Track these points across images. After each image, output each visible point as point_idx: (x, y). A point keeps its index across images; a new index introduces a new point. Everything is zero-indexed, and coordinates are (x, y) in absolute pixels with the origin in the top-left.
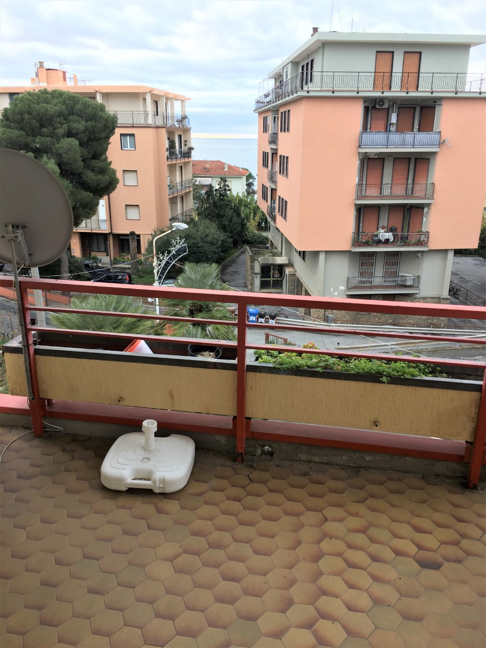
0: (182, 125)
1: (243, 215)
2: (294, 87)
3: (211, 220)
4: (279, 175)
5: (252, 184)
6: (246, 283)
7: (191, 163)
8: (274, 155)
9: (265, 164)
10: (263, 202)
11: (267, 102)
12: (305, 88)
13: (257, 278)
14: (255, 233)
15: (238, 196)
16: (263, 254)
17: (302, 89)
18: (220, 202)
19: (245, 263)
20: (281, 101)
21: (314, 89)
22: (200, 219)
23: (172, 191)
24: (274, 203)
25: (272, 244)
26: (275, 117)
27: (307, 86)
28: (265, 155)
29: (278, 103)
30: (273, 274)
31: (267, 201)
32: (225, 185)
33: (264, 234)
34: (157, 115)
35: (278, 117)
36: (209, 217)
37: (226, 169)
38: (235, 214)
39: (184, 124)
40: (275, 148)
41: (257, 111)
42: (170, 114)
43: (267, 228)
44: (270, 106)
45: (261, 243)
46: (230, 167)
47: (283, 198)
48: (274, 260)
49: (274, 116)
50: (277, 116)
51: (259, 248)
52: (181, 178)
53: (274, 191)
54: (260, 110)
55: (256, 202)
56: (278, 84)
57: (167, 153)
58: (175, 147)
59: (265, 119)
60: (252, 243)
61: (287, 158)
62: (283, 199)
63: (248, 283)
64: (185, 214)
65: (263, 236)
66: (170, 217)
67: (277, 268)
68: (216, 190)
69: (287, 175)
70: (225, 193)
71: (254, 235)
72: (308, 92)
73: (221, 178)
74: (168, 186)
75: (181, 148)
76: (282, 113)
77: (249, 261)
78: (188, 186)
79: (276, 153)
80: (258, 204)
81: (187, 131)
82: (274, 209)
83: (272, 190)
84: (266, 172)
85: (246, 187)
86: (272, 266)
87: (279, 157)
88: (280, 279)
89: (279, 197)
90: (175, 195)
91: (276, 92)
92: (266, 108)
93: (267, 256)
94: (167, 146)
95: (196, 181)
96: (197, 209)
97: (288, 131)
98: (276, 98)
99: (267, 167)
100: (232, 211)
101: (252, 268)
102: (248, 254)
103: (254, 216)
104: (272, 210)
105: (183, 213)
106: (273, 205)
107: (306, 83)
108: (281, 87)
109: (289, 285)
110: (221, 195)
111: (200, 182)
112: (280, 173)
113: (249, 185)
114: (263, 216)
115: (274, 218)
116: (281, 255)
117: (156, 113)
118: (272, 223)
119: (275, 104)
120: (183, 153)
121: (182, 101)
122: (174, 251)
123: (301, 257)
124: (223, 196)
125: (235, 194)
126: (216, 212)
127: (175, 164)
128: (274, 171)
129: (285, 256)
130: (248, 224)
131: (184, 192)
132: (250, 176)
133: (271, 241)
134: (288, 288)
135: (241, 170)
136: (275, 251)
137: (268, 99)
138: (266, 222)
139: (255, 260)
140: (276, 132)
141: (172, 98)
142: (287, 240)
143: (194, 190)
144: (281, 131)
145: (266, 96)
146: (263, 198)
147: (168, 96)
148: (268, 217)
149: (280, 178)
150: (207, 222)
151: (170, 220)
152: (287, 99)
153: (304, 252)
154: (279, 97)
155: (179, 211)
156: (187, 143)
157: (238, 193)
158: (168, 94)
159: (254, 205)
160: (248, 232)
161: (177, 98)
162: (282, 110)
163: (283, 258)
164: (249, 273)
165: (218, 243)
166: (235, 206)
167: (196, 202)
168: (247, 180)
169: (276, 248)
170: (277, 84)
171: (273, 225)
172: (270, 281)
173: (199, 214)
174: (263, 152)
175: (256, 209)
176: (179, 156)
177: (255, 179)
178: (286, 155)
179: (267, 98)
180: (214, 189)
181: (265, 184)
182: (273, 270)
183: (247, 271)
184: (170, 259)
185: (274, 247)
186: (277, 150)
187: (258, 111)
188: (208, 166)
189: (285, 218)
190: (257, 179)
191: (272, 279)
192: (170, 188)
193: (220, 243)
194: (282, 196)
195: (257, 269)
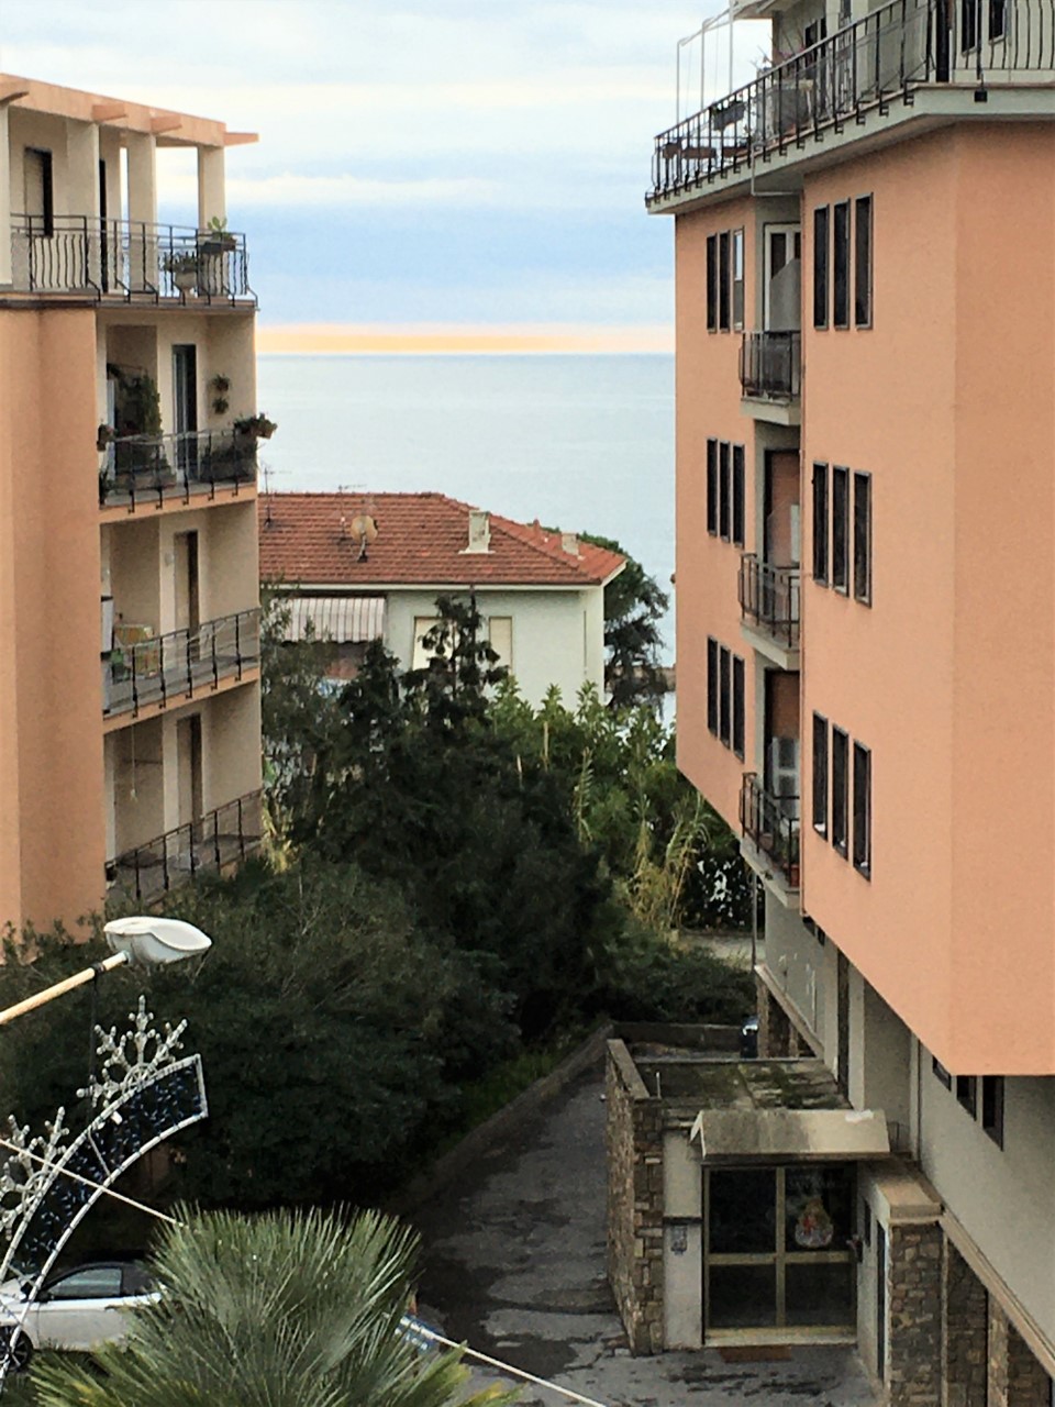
0: (202, 291)
1: (585, 830)
2: (890, 64)
3: (374, 871)
4: (810, 583)
5: (644, 632)
6: (608, 1286)
7: (256, 513)
8: (777, 463)
9: (723, 516)
10: (716, 747)
11: (726, 151)
12: (962, 74)
13: (680, 1249)
14: (664, 948)
15: (552, 709)
16: (718, 1091)
17: (943, 76)
18: (436, 753)
19: (598, 1150)
20: (812, 148)
21: (1020, 77)
22: (302, 864)
23: (126, 689)
24: (788, 759)
25: (779, 1018)
26: (777, 240)
27: (973, 58)
28: (721, 463)
29: (794, 155)
30: (791, 1223)
31: (739, 746)
32: (468, 649)
33: (729, 952)
34: (48, 231)
35: (797, 236)
36: (366, 845)
37: (479, 547)
38: (533, 829)
39: (213, 282)
40: (785, 421)
41: (664, 204)
42: (124, 228)
43: (744, 916)
44: (746, 174)
45: (704, 1009)
46: (501, 531)
47: (845, 729)
48: (791, 1130)
49: (769, 230)
50: (789, 232)
51: (693, 1045)
52: (184, 611)
53: (782, 685)
54: (685, 196)
55: (669, 751)
56: (795, 47)
57: (103, 460)
58: (156, 419)
59: (718, 253)
60: (650, 1014)
61: (863, 481)
62: (841, 738)
63: (625, 1283)
64: (206, 829)
65: (717, 966)
66: (111, 856)
67: (815, 1181)
68: (413, 678)
69: (863, 589)
70: (472, 694)
71: (658, 964)
72: (980, 95)
73: (443, 604)
74: (105, 656)
75: (192, 426)
76: (821, 214)
77: (629, 1138)
78: (232, 653)
79: (794, 453)
80: (682, 763)
81: (233, 320)
82: (788, 796)
83: (772, 676)
84: (727, 563)
85: (607, 654)
86: (780, 1174)
87: (808, 475)
88: (836, 1257)
89: (820, 724)
90: (144, 715)
91: (779, 90)
92: (719, 184)
93: (744, 1104)
94: (103, 414)
95: (285, 618)
96: (292, 798)
97: (862, 318)
98: (780, 129)
99: (739, 537)
100: (512, 809)
101: (651, 1184)
102: (619, 1093)
103: (661, 836)
104: (773, 800)
105: (193, 828)
106: (777, 772)
107: (969, 42)
108: (807, 65)
109: (902, 1300)
110: (441, 707)
111: (309, 628)
112: (819, 572)
113: (627, 640)
114: (713, 833)
115: (787, 861)
116: (835, 1095)
117: (38, 223)
118: (775, 887)
119: (777, 162)
120: (200, 453)
121: (206, 151)
122: (110, 1101)
123: (973, 1113)
124: (457, 713)
125: (532, 695)
126: (412, 816)
127: (152, 522)
128: (778, 558)
129: (866, 1107)
130: (621, 887)
131: (205, 693)
132: (630, 586)
133: (772, 1000)
134: (895, 1323)
135: (571, 548)
136: (799, 1068)
137: (733, 133)
138: (740, 877)
139: (666, 1130)
140: (788, 326)
141: (142, 135)
142: (876, 1005)
143: (270, 675)
144: (820, 320)
145: (722, 115)
146: (712, 724)
147: (118, 123)
148: (748, 851)
149: (819, 606)
150: (350, 882)
151: (110, 875)
152: (852, 132)
153: (993, 1083)
154: (800, 121)
155: (172, 813)
156: (230, 395)
157: (553, 692)
158: (119, 108)
159: (658, 765)
160: (621, 943)
161: (171, 134)
162: (821, 197)
163: (851, 1117)
164: (631, 1213)
165: (418, 1020)
166: (531, 774)
167: (284, 748)
168: (612, 609)
169: (807, 1051)
170: (786, 49)
171: (784, 899)
172: (772, 1267)
173: (300, 832)
174: (711, 444)
175: (673, 793)
176: (180, 475)
177: (663, 600)
178: (855, 466)
179: (729, 130)
180: (402, 668)
181: (723, 641)
182: (790, 1193)
183: (615, 1202)
184: (84, 1162)
185: (793, 1042)
186: (794, 431)
187: (674, 200)
188: (360, 525)
189: (861, 858)
190: (672, 603)
191: (780, 1258)
192: (116, 671)
193: (432, 1019)
194: (834, 720)
195: (684, 1193)
